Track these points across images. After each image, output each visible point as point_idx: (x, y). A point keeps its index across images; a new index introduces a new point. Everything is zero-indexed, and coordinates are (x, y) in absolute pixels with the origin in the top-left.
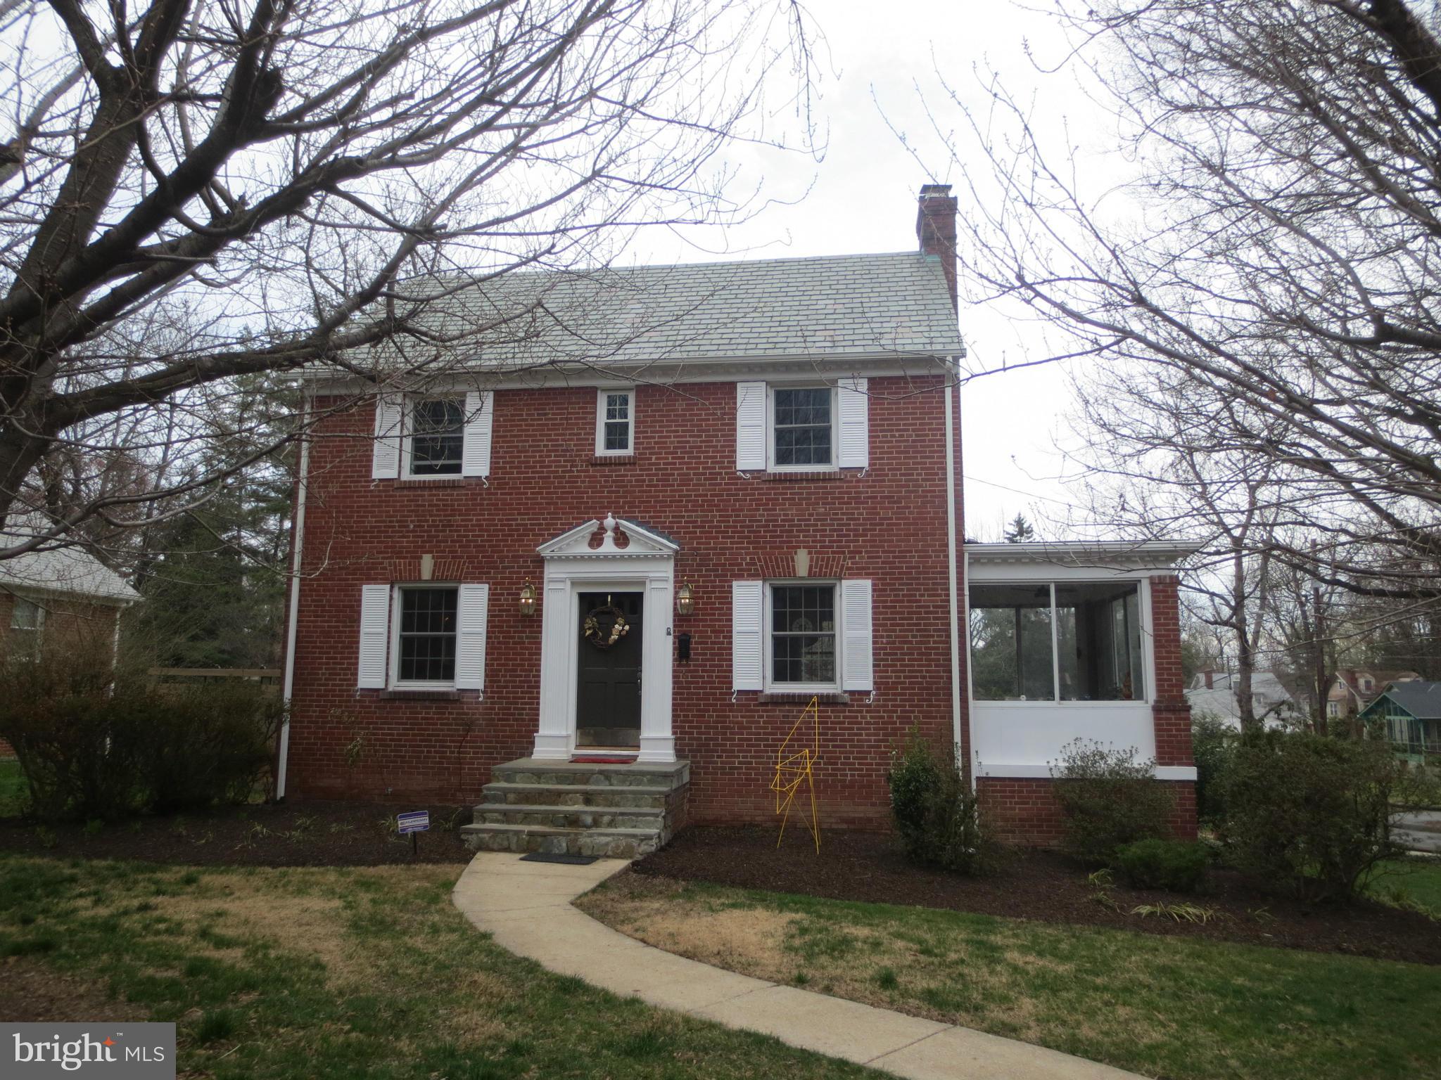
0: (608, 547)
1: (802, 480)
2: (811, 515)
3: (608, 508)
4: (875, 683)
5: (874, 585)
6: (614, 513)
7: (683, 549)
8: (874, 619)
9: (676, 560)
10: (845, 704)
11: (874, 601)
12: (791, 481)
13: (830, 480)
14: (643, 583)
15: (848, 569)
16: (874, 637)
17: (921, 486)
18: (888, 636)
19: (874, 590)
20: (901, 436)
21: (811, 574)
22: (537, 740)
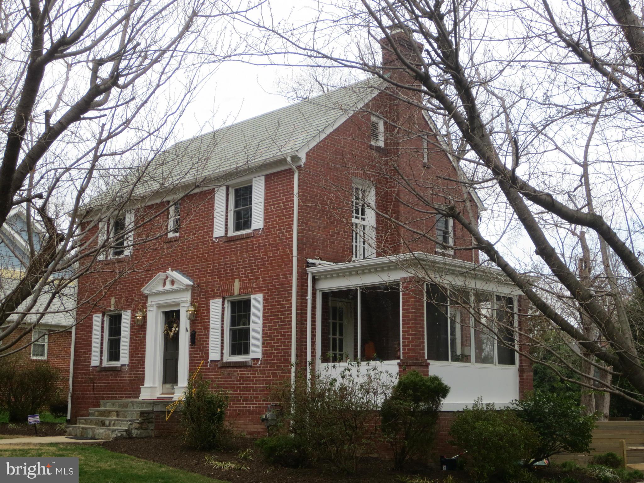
0: (168, 286)
1: (238, 239)
2: (241, 259)
3: (169, 265)
4: (263, 354)
5: (264, 297)
6: (172, 267)
7: (194, 284)
8: (263, 316)
9: (192, 291)
10: (251, 366)
11: (264, 306)
12: (234, 240)
13: (249, 237)
14: (179, 305)
15: (255, 288)
16: (263, 327)
17: (284, 236)
18: (269, 326)
19: (264, 300)
20: (278, 207)
21: (241, 293)
22: (142, 390)
